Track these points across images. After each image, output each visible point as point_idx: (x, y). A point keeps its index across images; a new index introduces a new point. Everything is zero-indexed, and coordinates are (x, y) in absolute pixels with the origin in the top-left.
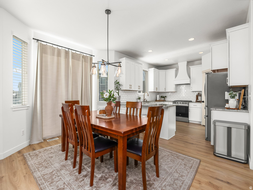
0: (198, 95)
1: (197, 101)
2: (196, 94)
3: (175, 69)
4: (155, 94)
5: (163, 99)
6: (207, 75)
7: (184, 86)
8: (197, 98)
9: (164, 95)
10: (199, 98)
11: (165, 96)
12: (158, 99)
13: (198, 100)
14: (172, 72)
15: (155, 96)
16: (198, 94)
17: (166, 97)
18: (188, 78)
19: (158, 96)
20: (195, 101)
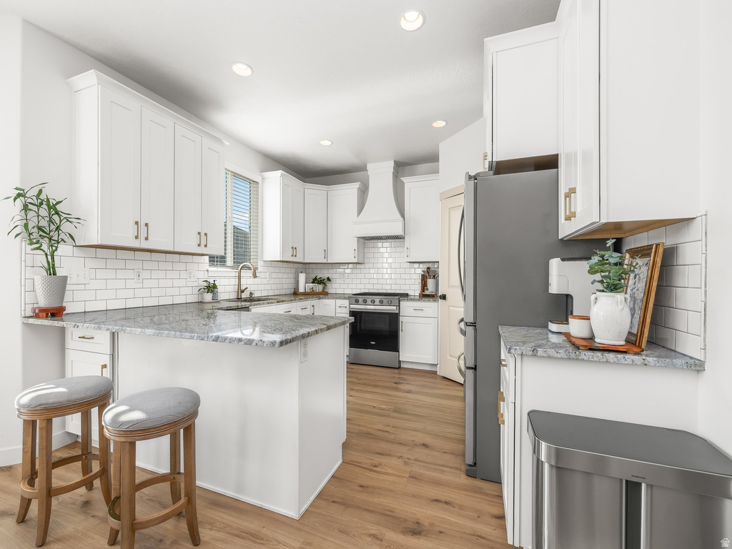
0: (427, 274)
1: (424, 296)
2: (419, 270)
3: (356, 185)
4: (293, 271)
5: (319, 288)
6: (472, 182)
7: (387, 244)
8: (424, 286)
9: (323, 274)
10: (430, 282)
11: (325, 276)
12: (301, 290)
13: (427, 289)
14: (346, 193)
15: (292, 276)
16: (425, 270)
17: (329, 279)
18: (399, 217)
19: (302, 277)
20: (417, 293)
